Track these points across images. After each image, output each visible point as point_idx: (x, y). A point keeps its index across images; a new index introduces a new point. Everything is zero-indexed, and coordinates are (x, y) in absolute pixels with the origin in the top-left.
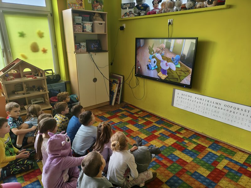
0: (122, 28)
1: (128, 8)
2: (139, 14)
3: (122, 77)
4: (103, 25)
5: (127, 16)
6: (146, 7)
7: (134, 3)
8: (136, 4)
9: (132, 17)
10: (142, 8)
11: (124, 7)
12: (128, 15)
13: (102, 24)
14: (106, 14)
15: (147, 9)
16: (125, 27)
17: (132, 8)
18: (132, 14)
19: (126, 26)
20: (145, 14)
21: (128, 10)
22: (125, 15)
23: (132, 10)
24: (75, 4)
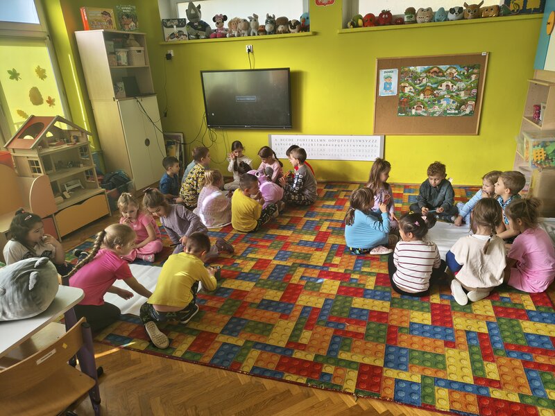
0: (169, 57)
1: (175, 26)
2: (198, 37)
3: (181, 135)
4: (142, 52)
5: (176, 39)
6: (205, 26)
7: (185, 19)
8: (188, 21)
9: (184, 40)
10: (200, 27)
11: (169, 24)
12: (177, 37)
13: (139, 51)
14: (143, 35)
15: (207, 29)
16: (172, 55)
17: (183, 26)
18: (184, 35)
19: (174, 52)
20: (208, 37)
21: (175, 29)
22: (172, 37)
23: (184, 30)
24: (100, 21)
